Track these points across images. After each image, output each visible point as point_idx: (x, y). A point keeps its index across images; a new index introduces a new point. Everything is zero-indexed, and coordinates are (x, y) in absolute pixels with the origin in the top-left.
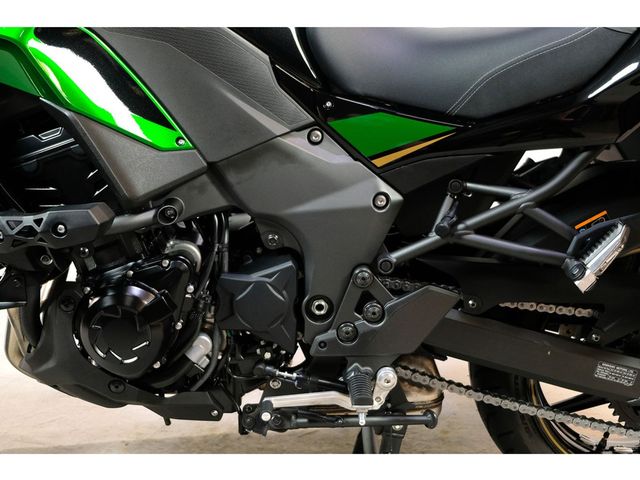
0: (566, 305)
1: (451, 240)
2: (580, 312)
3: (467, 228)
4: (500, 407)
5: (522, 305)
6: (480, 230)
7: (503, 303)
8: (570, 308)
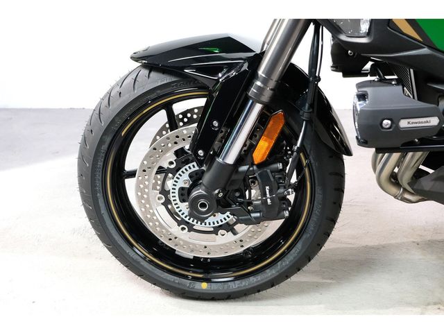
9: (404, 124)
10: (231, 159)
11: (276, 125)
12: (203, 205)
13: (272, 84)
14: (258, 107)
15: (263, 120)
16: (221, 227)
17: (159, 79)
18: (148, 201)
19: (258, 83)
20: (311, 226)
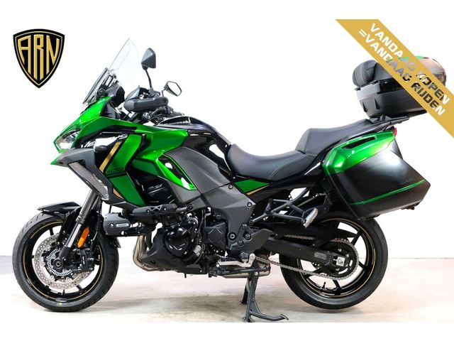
2: (310, 238)
3: (274, 211)
7: (286, 235)
9: (117, 225)
10: (70, 246)
11: (87, 231)
12: (58, 264)
13: (84, 217)
14: (79, 226)
15: (81, 230)
16: (67, 276)
17: (46, 216)
18: (39, 265)
19: (79, 216)
20: (103, 276)
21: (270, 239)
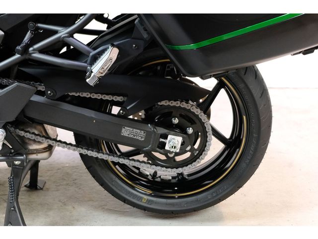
0: (107, 94)
1: (27, 57)
2: (116, 98)
3: (34, 50)
4: (87, 154)
5: (82, 94)
6: (42, 51)
7: (71, 92)
8: (109, 96)
21: (36, 98)
